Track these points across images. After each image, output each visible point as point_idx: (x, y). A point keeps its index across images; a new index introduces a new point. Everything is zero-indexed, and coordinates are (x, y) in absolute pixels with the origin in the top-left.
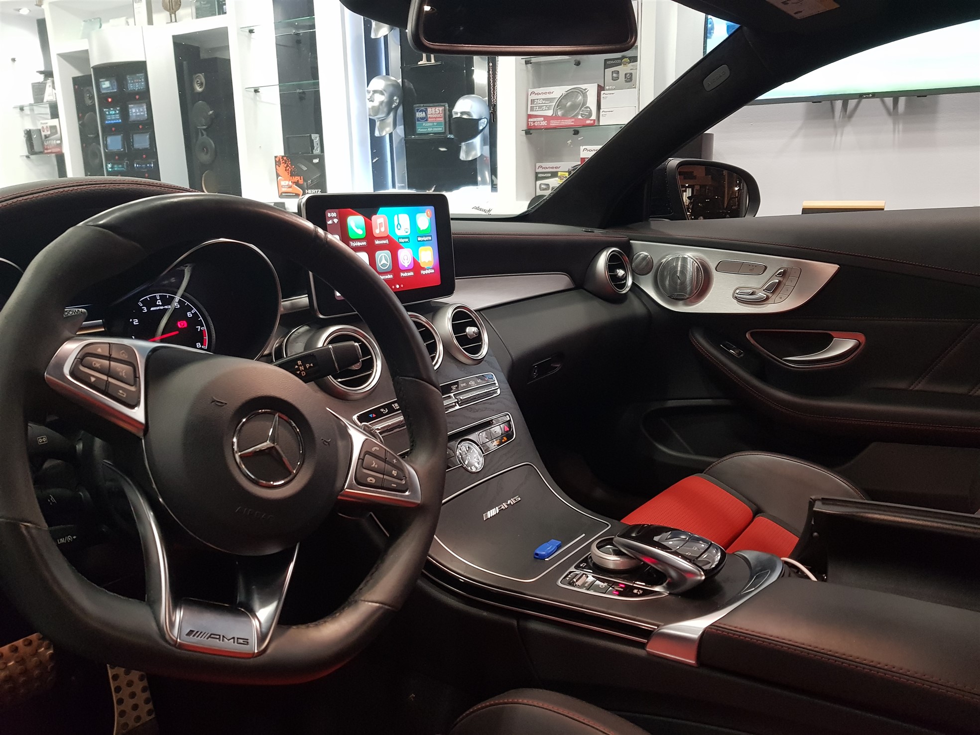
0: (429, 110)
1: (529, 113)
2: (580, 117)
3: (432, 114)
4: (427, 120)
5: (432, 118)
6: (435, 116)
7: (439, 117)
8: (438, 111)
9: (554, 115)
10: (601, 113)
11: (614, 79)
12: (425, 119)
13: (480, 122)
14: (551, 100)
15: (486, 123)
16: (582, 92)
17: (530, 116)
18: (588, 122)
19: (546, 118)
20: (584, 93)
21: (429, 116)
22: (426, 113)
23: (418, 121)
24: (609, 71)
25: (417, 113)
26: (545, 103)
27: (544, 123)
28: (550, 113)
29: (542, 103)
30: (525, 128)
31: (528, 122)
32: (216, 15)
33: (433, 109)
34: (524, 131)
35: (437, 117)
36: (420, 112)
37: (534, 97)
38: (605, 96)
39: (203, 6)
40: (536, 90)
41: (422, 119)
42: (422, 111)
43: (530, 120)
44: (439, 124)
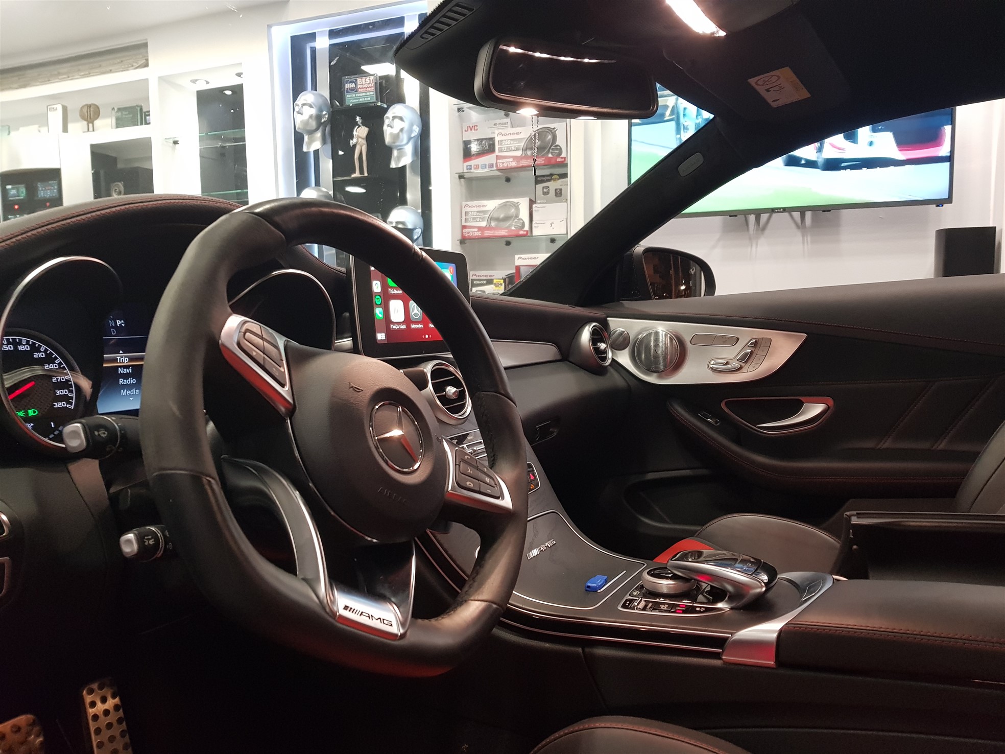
1: (464, 224)
2: (513, 228)
9: (488, 226)
10: (534, 225)
11: (545, 194)
13: (415, 231)
14: (485, 212)
15: (420, 232)
16: (514, 205)
17: (464, 227)
18: (521, 233)
19: (480, 228)
20: (516, 206)
24: (540, 187)
26: (479, 215)
27: (478, 234)
28: (484, 224)
29: (476, 215)
30: (459, 237)
31: (462, 232)
32: (138, 125)
34: (459, 241)
37: (468, 209)
38: (536, 209)
39: (124, 116)
40: (470, 203)
43: (464, 231)
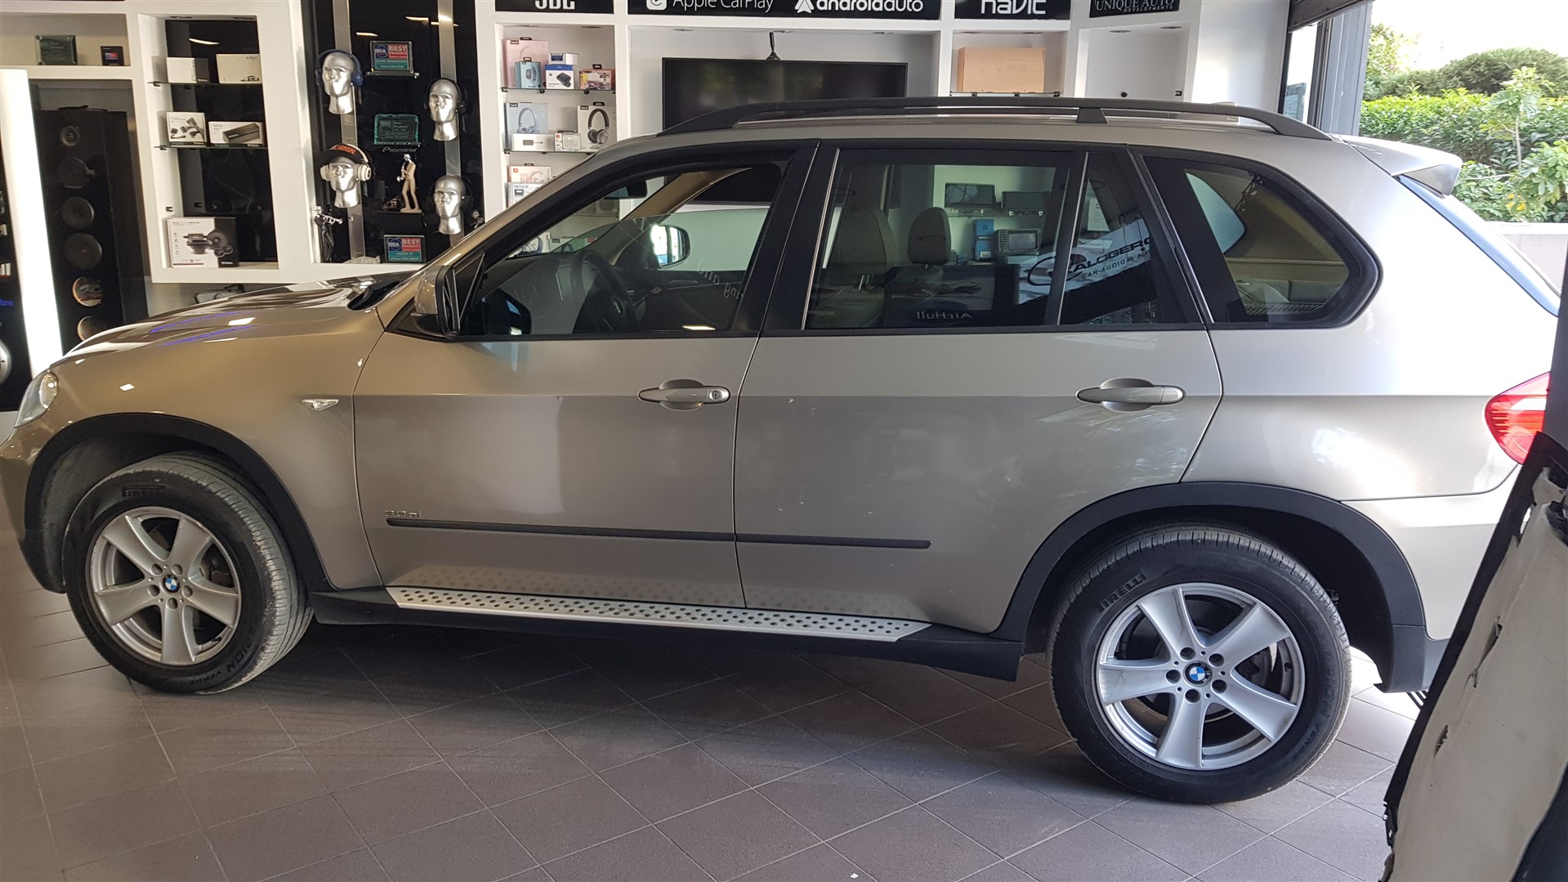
0: (404, 241)
3: (407, 245)
4: (401, 250)
5: (407, 247)
6: (411, 246)
7: (416, 248)
8: (415, 243)
12: (400, 249)
21: (403, 246)
22: (400, 244)
23: (391, 249)
25: (389, 243)
33: (409, 240)
35: (413, 249)
36: (393, 241)
41: (396, 248)
42: (396, 241)
44: (417, 254)
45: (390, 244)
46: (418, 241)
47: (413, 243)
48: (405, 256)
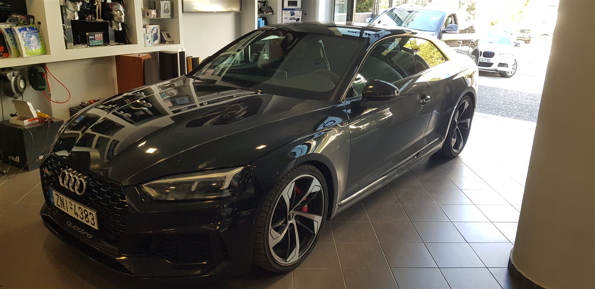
0: (96, 35)
3: (97, 37)
4: (95, 40)
5: (97, 38)
6: (99, 38)
7: (101, 38)
8: (100, 36)
12: (94, 39)
21: (96, 38)
22: (94, 37)
23: (90, 40)
33: (98, 35)
35: (99, 39)
36: (91, 36)
41: (93, 39)
44: (101, 41)
45: (90, 37)
46: (101, 35)
47: (99, 36)
48: (97, 43)
